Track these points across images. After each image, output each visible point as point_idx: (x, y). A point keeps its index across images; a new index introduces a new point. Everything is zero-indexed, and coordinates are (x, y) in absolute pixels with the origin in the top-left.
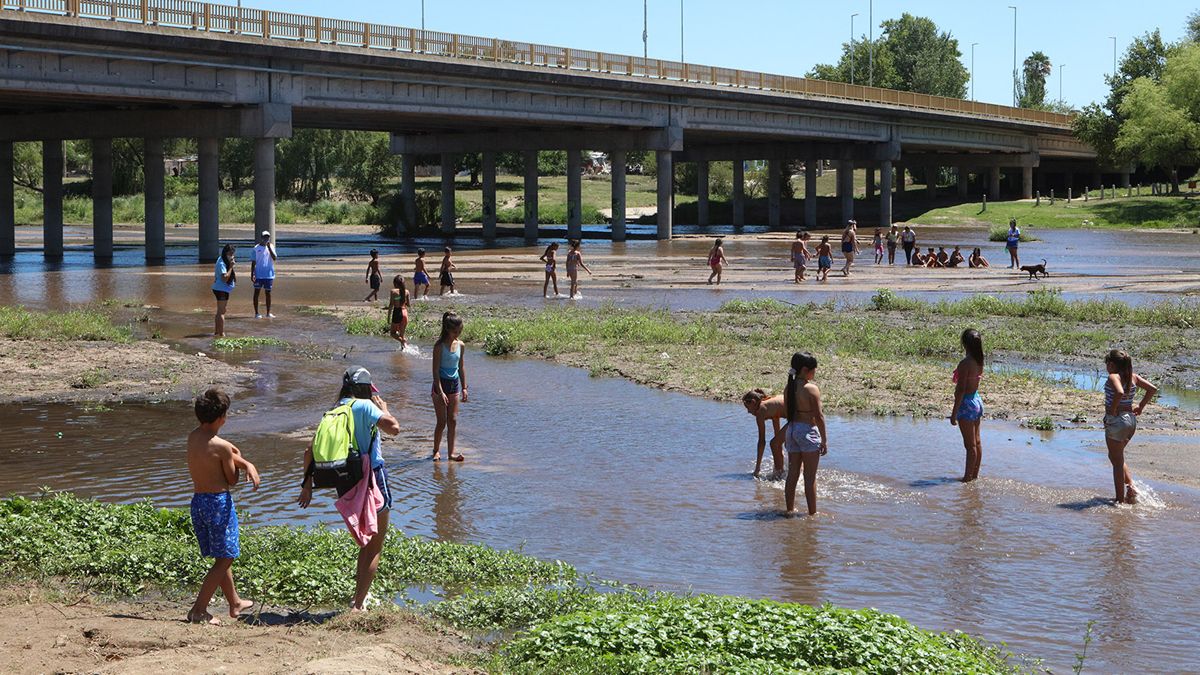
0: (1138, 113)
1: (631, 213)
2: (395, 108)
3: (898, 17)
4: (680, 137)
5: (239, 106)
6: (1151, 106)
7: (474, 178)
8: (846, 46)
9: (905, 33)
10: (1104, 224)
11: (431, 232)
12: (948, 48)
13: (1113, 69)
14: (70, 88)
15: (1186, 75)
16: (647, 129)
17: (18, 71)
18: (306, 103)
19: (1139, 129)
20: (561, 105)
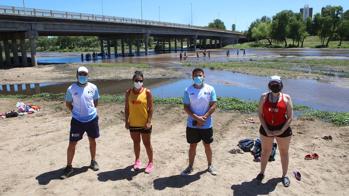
0: (255, 32)
1: (183, 47)
2: (162, 33)
3: (216, 19)
4: (197, 36)
5: (143, 34)
6: (257, 31)
7: (161, 43)
8: (209, 23)
9: (217, 21)
10: (251, 47)
11: (161, 50)
12: (223, 23)
13: (249, 26)
14: (122, 32)
15: (261, 27)
16: (192, 35)
17: (116, 30)
18: (151, 33)
19: (255, 34)
20: (182, 32)
